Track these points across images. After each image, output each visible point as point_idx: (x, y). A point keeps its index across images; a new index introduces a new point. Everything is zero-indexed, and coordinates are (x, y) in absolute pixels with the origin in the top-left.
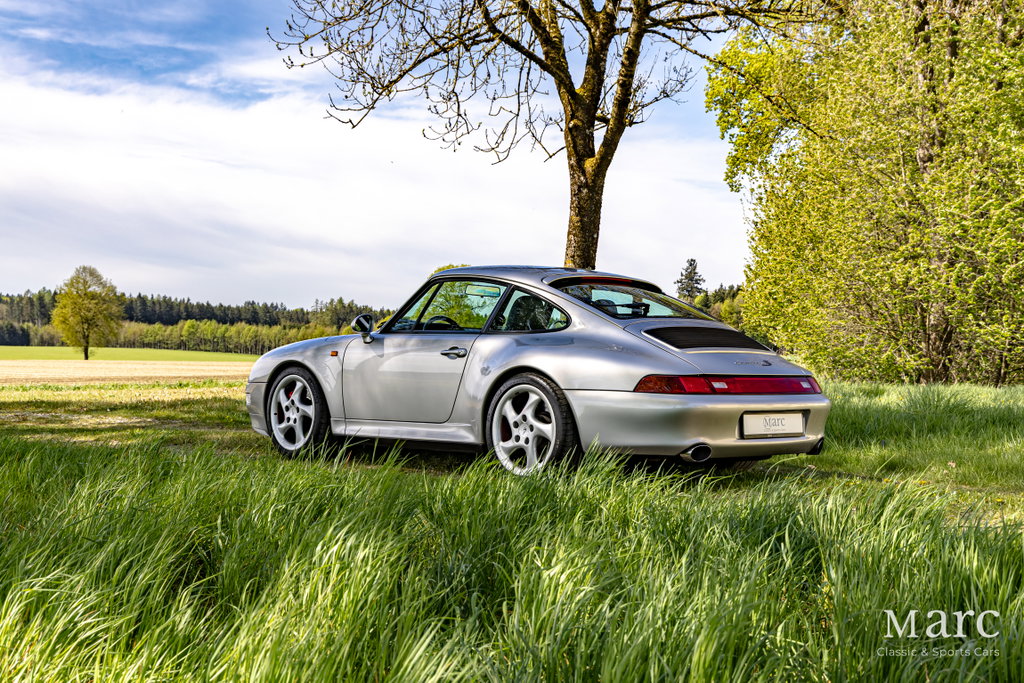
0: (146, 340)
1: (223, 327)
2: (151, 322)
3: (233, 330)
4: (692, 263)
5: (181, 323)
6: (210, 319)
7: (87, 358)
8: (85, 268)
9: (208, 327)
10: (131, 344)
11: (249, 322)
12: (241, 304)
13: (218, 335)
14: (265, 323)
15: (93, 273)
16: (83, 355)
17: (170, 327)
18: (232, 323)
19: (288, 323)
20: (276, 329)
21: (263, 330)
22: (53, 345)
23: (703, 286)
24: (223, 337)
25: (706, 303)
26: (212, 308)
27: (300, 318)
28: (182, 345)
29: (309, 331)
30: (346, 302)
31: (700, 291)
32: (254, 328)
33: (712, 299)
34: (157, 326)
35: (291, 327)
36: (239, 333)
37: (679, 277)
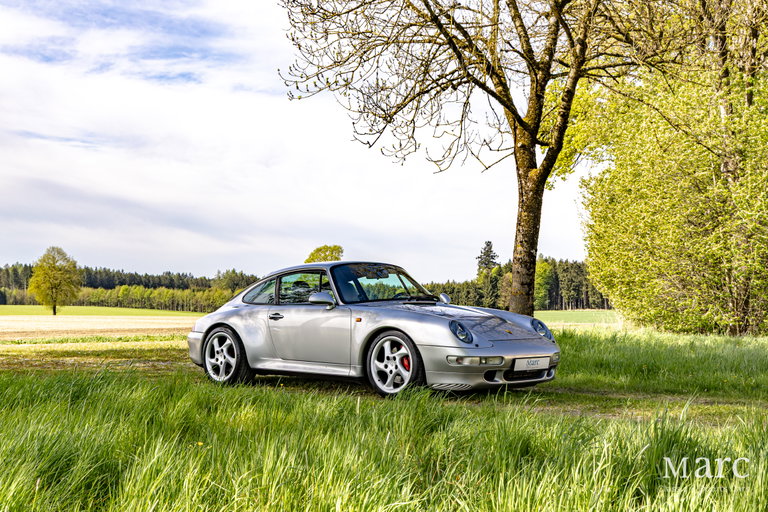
0: (93, 300)
1: (149, 291)
2: (96, 287)
3: (156, 292)
4: (489, 244)
5: (117, 288)
6: (138, 284)
7: (55, 313)
8: (53, 248)
9: (137, 291)
10: (81, 303)
11: (168, 287)
12: (161, 274)
13: (145, 296)
14: (179, 287)
15: (60, 252)
16: (52, 312)
17: (110, 291)
18: (155, 288)
19: (195, 288)
20: (187, 292)
21: (178, 293)
22: (23, 304)
23: (497, 260)
24: (149, 298)
25: (500, 273)
26: (140, 276)
27: (204, 284)
28: (119, 304)
29: (211, 293)
30: (238, 271)
31: (495, 264)
32: (171, 291)
33: (504, 270)
34: (100, 290)
35: (198, 291)
36: (160, 294)
37: (479, 254)
